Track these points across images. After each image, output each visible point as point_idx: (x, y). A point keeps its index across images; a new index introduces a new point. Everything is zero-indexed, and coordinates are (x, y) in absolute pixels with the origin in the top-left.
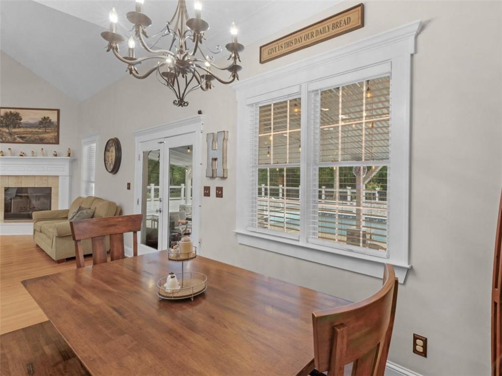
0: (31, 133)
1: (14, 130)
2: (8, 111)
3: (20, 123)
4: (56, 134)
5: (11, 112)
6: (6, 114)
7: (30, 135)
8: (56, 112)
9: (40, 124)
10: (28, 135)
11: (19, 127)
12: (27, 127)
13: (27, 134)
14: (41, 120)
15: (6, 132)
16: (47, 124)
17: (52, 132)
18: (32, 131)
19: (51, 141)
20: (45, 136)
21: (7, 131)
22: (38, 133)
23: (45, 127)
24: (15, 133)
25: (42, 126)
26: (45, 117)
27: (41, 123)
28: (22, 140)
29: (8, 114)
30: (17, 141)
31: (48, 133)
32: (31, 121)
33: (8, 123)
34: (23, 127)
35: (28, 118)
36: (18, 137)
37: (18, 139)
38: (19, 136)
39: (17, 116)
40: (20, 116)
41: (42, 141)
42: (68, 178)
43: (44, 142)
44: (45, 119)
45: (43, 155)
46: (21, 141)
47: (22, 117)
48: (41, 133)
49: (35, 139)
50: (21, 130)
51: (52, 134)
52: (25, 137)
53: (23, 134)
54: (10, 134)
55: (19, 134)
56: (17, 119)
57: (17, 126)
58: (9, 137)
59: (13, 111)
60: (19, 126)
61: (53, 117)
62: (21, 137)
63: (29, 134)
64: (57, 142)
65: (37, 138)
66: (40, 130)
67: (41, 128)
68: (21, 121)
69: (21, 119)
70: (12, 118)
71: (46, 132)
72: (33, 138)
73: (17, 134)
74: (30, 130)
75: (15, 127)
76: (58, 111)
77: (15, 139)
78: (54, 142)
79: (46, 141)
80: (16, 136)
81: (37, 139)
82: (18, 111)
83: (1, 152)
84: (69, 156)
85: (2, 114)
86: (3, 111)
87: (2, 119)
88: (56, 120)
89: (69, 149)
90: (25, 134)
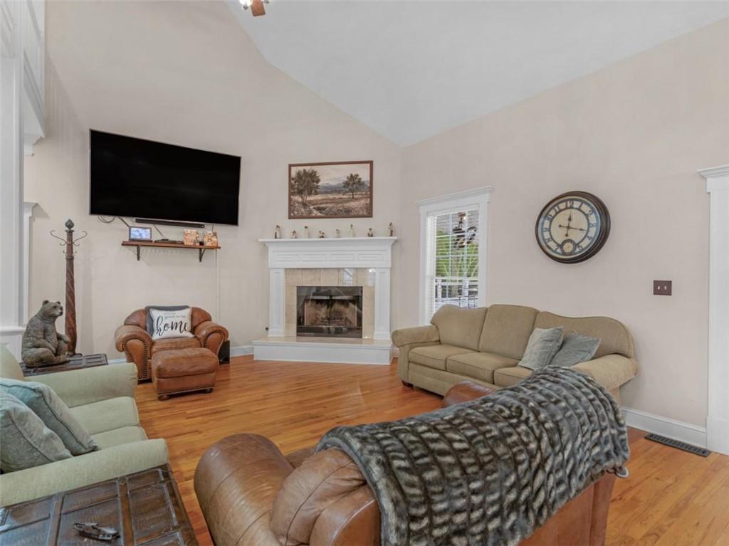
0: (333, 201)
1: (309, 198)
2: (301, 169)
3: (317, 187)
4: (368, 201)
5: (304, 170)
6: (299, 174)
7: (331, 205)
8: (369, 165)
9: (344, 187)
10: (328, 205)
11: (316, 193)
12: (326, 193)
13: (327, 203)
14: (346, 179)
15: (298, 202)
16: (355, 186)
17: (362, 198)
18: (334, 199)
19: (361, 213)
20: (353, 204)
21: (300, 200)
22: (342, 201)
23: (352, 191)
24: (310, 202)
25: (347, 190)
26: (352, 175)
27: (346, 184)
28: (321, 213)
29: (301, 174)
30: (313, 215)
31: (357, 199)
32: (333, 183)
33: (301, 188)
34: (321, 193)
35: (330, 177)
36: (314, 208)
37: (315, 212)
38: (316, 206)
39: (313, 177)
40: (317, 175)
41: (348, 213)
42: (388, 272)
43: (352, 214)
44: (352, 177)
45: (353, 235)
46: (319, 214)
47: (320, 178)
48: (347, 201)
49: (338, 210)
50: (319, 197)
51: (363, 202)
52: (324, 209)
53: (322, 204)
54: (304, 204)
55: (317, 204)
56: (313, 181)
57: (313, 192)
58: (303, 210)
59: (307, 168)
60: (315, 191)
61: (363, 173)
62: (319, 209)
63: (330, 203)
64: (369, 214)
65: (341, 208)
66: (345, 197)
67: (346, 192)
68: (319, 184)
69: (318, 181)
70: (307, 179)
71: (353, 199)
72: (335, 210)
73: (313, 205)
74: (331, 196)
75: (310, 194)
76: (371, 163)
77: (310, 212)
78: (365, 213)
79: (353, 213)
80: (312, 207)
81: (341, 211)
82: (315, 168)
83: (294, 232)
84: (391, 235)
85: (294, 174)
86: (294, 171)
87: (293, 182)
88: (369, 179)
89: (391, 224)
90: (324, 203)
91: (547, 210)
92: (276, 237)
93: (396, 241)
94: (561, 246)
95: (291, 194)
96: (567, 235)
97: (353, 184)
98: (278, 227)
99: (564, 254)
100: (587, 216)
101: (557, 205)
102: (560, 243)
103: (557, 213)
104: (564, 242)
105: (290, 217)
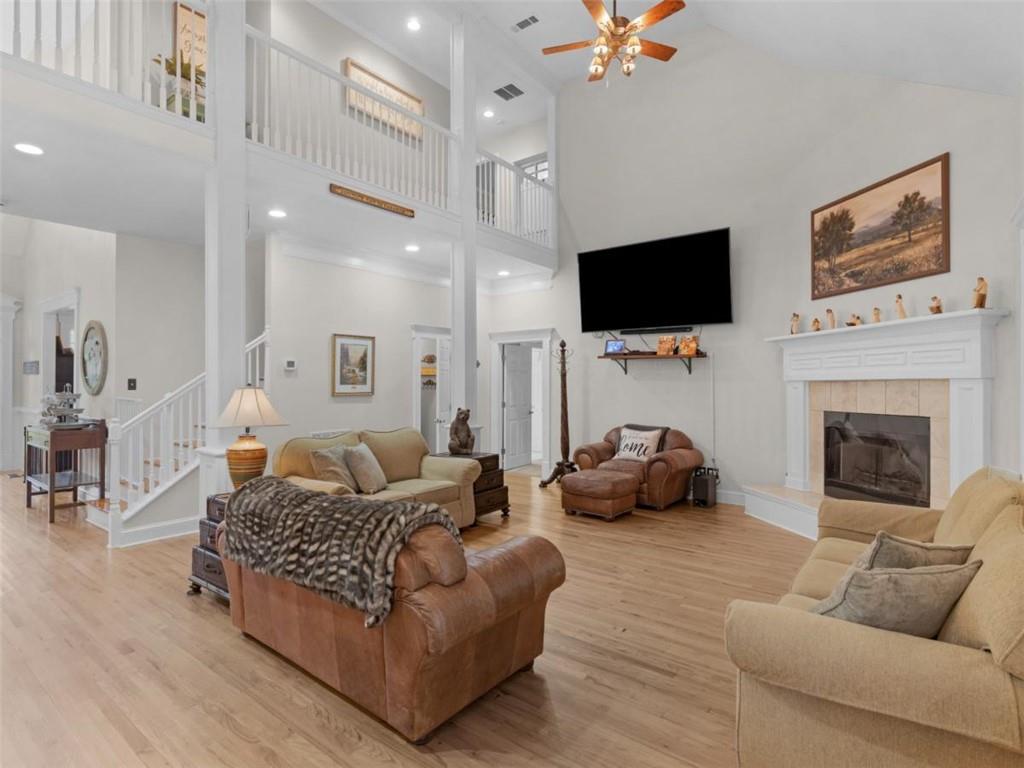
0: (876, 255)
1: (839, 260)
2: (827, 213)
3: (851, 237)
4: (939, 240)
5: (832, 214)
6: (825, 223)
7: (871, 264)
8: (939, 165)
9: (894, 224)
10: (867, 265)
11: (850, 248)
12: (865, 243)
13: (864, 262)
14: (897, 208)
15: (824, 270)
16: (913, 216)
17: (927, 237)
18: (877, 250)
19: (925, 269)
20: (909, 254)
21: (827, 265)
22: (891, 251)
23: (908, 227)
24: (841, 266)
25: (900, 228)
26: (907, 198)
27: (898, 218)
28: (856, 281)
29: (828, 221)
30: (845, 287)
31: (916, 242)
32: (875, 223)
33: (828, 244)
34: (858, 246)
35: (870, 214)
36: (846, 275)
37: (847, 281)
38: (848, 271)
39: (844, 220)
40: (850, 216)
41: (901, 273)
42: (979, 387)
44: (908, 201)
45: (903, 315)
46: (854, 285)
47: (855, 219)
48: (901, 248)
49: (884, 271)
50: (854, 254)
51: (929, 244)
52: (861, 273)
53: (856, 265)
54: (833, 272)
55: (850, 267)
56: (844, 229)
57: (845, 247)
58: (831, 281)
59: (835, 210)
60: (848, 245)
61: (931, 187)
62: (854, 276)
63: (871, 260)
64: (943, 265)
65: (889, 266)
66: (896, 242)
67: (898, 233)
68: (854, 231)
69: (852, 226)
70: (836, 229)
71: (911, 243)
72: (878, 272)
73: (845, 270)
74: (871, 248)
75: (840, 252)
76: (945, 159)
77: (841, 283)
78: (933, 267)
79: (911, 270)
80: (843, 274)
81: (888, 271)
82: (846, 205)
85: (818, 225)
86: (819, 217)
87: (817, 238)
88: (939, 194)
90: (860, 264)
92: (792, 333)
95: (815, 258)
97: (912, 212)
105: (814, 298)
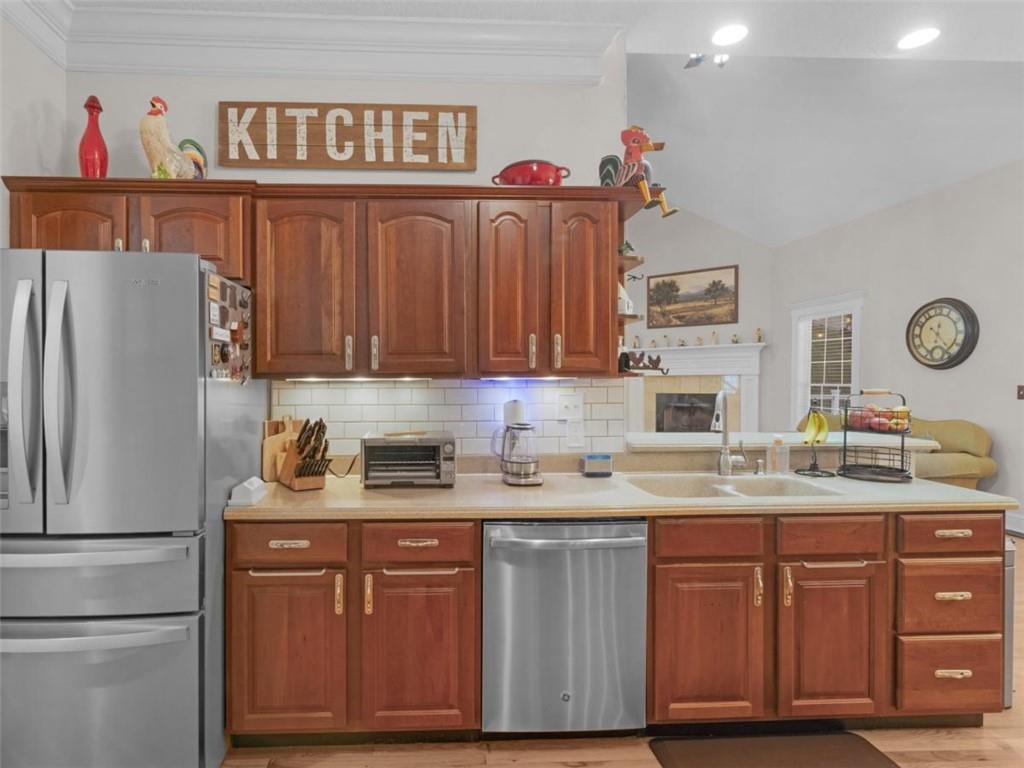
0: (693, 309)
1: (668, 308)
2: (660, 280)
3: (677, 296)
4: (733, 307)
5: (663, 281)
6: (657, 285)
7: (690, 313)
8: (733, 270)
9: (706, 294)
10: (688, 313)
11: (676, 302)
12: (687, 301)
13: (687, 311)
14: (708, 286)
15: (657, 312)
16: (718, 292)
17: (725, 304)
18: (695, 306)
19: (724, 319)
20: (715, 311)
21: (659, 310)
22: (704, 308)
23: (714, 297)
24: (670, 312)
25: (709, 297)
26: (714, 283)
27: (708, 291)
28: (681, 321)
29: (660, 285)
30: (673, 324)
31: (720, 306)
32: (693, 291)
33: (660, 297)
34: (682, 302)
35: (688, 286)
36: (675, 317)
37: (674, 320)
38: (675, 315)
39: (673, 287)
40: (677, 284)
41: (709, 320)
42: (756, 380)
43: (714, 321)
45: (717, 343)
46: (679, 323)
47: (680, 287)
48: (709, 308)
49: (699, 318)
50: (679, 306)
51: (727, 308)
52: (684, 317)
53: (681, 312)
54: (664, 314)
55: (676, 313)
56: (673, 291)
57: (673, 301)
58: (662, 319)
59: (667, 279)
60: (675, 300)
61: (728, 280)
62: (679, 318)
63: (690, 311)
64: (734, 318)
65: (703, 316)
66: (707, 304)
67: (708, 299)
68: (680, 293)
69: (678, 290)
70: (666, 290)
71: (716, 305)
72: (695, 318)
73: (673, 314)
74: (691, 304)
75: (669, 303)
76: (736, 268)
77: (670, 321)
78: (729, 319)
79: (716, 320)
80: (671, 316)
81: (703, 318)
82: (674, 278)
83: (653, 341)
84: (759, 341)
85: (652, 285)
86: (653, 282)
87: (651, 293)
88: (733, 283)
89: (759, 330)
90: (684, 312)
91: (918, 316)
92: (635, 348)
93: (765, 347)
94: (931, 352)
95: (650, 305)
96: (936, 342)
97: (716, 290)
98: (637, 337)
99: (933, 360)
100: (955, 323)
101: (927, 312)
102: (930, 349)
103: (927, 320)
104: (933, 349)
105: (649, 327)
